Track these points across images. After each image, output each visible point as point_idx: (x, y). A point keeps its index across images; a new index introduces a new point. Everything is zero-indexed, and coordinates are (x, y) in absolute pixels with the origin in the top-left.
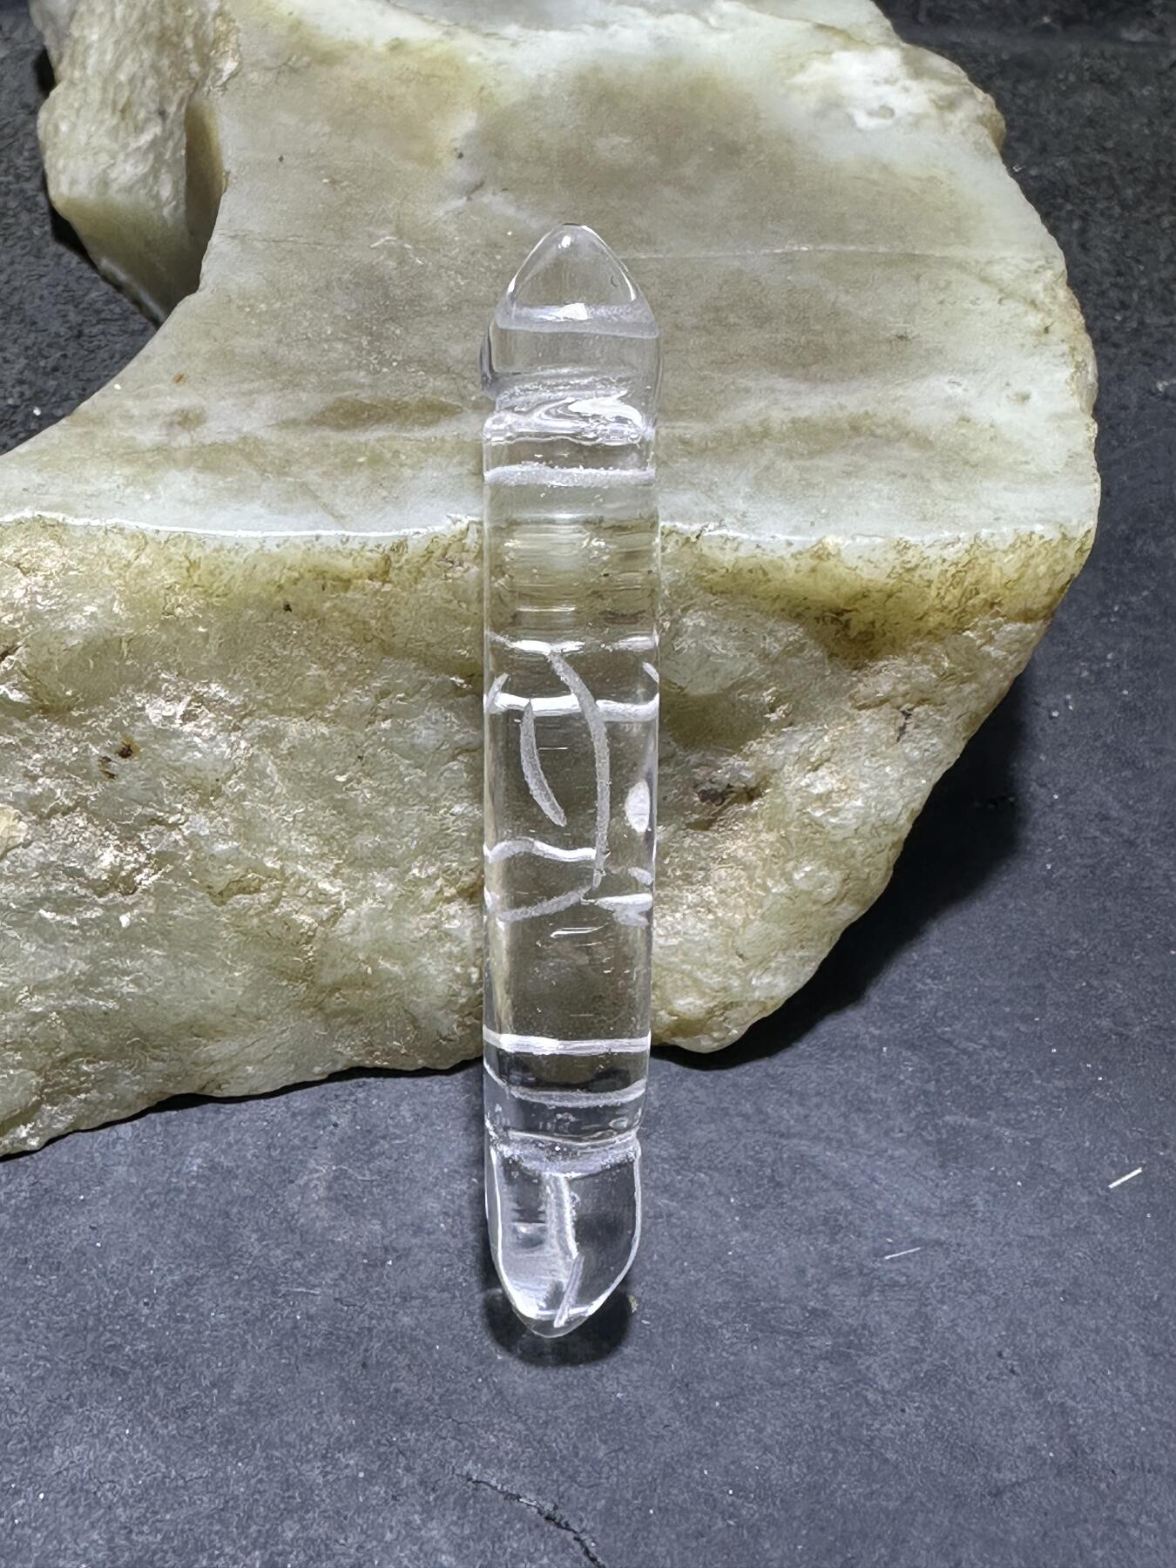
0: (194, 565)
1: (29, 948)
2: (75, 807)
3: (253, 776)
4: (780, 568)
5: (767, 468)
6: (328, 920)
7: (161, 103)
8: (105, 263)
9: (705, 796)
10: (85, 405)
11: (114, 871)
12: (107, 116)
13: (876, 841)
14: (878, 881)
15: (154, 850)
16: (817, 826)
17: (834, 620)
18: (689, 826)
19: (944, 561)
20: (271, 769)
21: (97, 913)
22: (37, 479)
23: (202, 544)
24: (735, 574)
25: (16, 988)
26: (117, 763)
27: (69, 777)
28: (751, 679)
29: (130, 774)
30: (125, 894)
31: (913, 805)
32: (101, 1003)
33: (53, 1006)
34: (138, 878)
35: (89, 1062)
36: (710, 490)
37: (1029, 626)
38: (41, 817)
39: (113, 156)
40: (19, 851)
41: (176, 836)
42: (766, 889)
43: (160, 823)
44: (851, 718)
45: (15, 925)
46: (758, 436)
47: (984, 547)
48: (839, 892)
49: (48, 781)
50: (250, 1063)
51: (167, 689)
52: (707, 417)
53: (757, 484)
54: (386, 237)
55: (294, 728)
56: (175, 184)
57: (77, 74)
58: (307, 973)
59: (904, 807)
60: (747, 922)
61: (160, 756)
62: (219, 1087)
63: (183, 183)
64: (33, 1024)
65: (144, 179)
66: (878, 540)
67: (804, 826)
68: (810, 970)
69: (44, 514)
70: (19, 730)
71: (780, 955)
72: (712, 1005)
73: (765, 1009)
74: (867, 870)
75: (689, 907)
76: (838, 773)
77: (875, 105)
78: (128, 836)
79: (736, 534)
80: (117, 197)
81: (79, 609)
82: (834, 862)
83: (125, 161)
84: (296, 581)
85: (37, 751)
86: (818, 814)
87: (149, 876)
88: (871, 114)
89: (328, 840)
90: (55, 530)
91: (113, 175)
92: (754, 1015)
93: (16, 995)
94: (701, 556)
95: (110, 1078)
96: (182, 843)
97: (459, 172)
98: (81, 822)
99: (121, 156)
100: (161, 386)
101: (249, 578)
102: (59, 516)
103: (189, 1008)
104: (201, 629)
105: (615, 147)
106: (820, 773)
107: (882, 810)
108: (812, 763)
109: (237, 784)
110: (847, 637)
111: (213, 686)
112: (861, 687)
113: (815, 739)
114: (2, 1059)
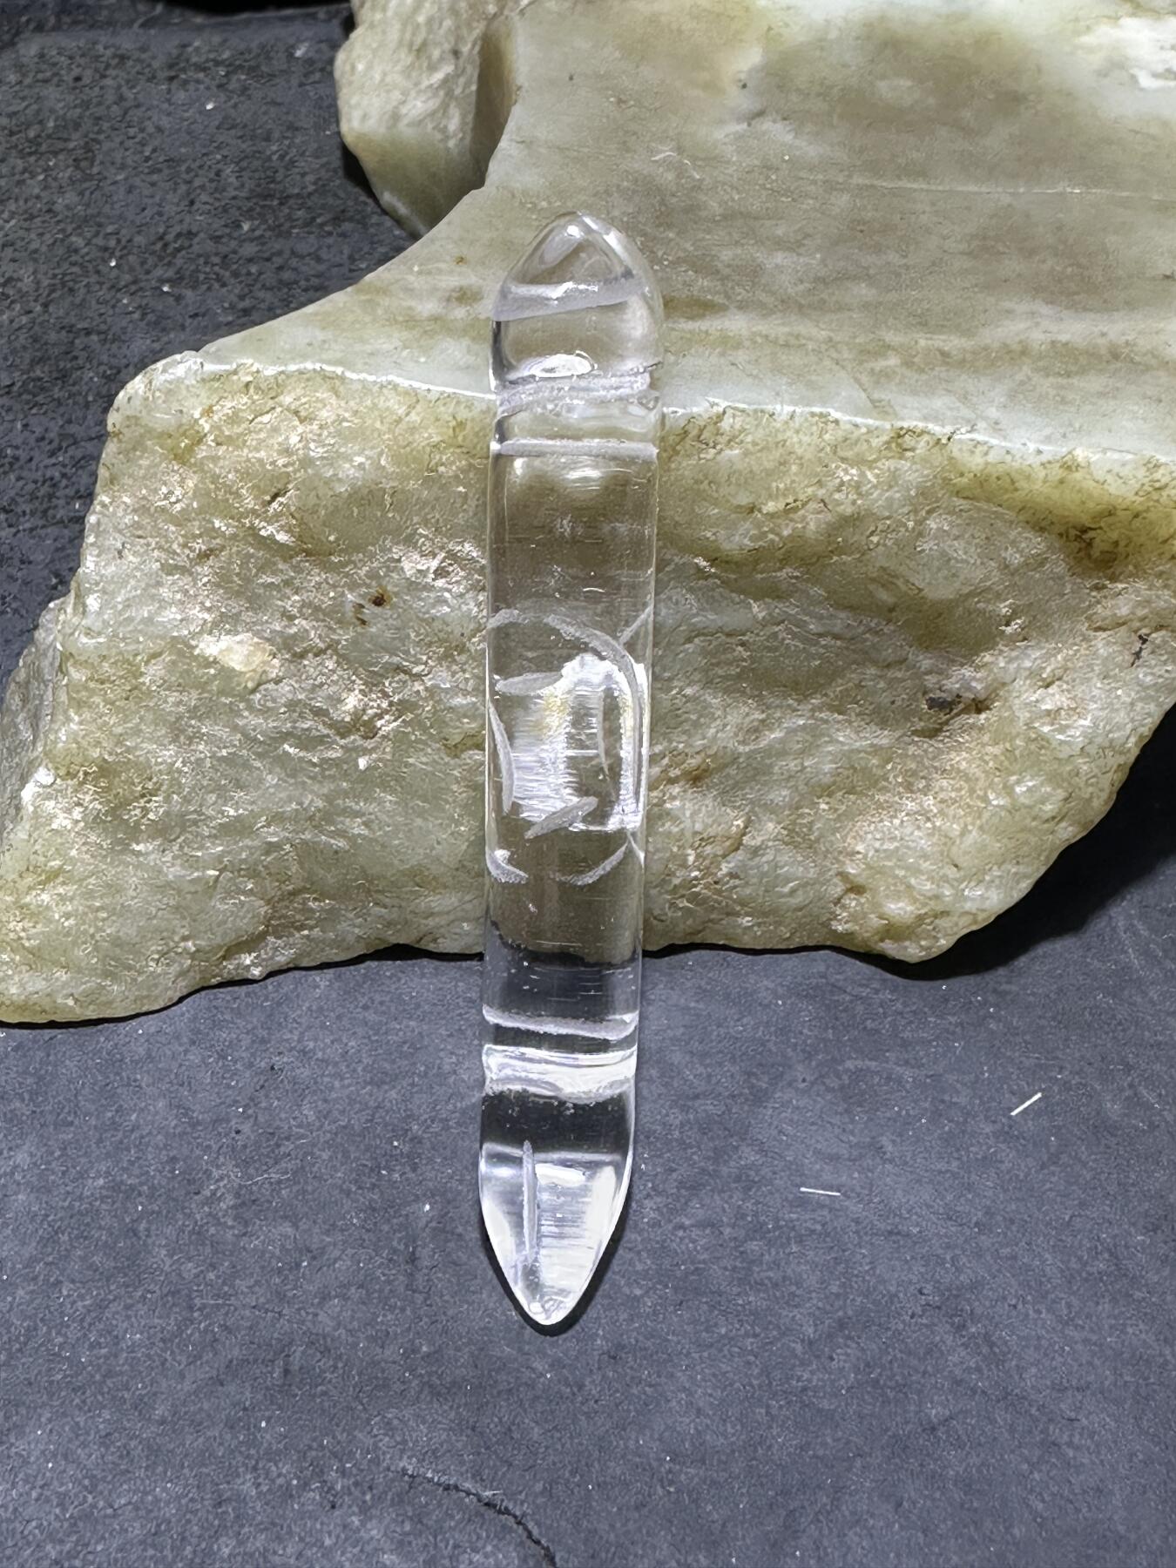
0: (460, 425)
1: (271, 780)
2: (327, 649)
4: (1028, 477)
5: (1022, 383)
7: (456, 44)
8: (387, 198)
9: (933, 703)
10: (370, 277)
11: (357, 715)
12: (403, 56)
13: (1101, 762)
14: (1099, 799)
15: (396, 698)
16: (1042, 741)
17: (1078, 538)
18: (915, 733)
21: (336, 754)
22: (320, 335)
23: (469, 407)
24: (981, 481)
25: (255, 816)
26: (370, 610)
27: (324, 621)
28: (989, 589)
29: (380, 623)
30: (365, 737)
31: (1142, 730)
32: (333, 841)
33: (288, 839)
34: (379, 724)
35: (315, 899)
36: (965, 398)
38: (295, 655)
39: (405, 93)
40: (271, 686)
41: (418, 686)
42: (985, 799)
43: (405, 672)
44: (1085, 639)
45: (260, 756)
46: (1017, 354)
48: (1060, 810)
49: (304, 622)
50: (467, 921)
51: (423, 544)
53: (1012, 395)
54: (666, 152)
56: (463, 117)
57: (378, 16)
59: (1134, 729)
60: (964, 832)
61: (411, 607)
62: (435, 940)
63: (470, 118)
64: (267, 853)
65: (433, 114)
66: (1129, 457)
67: (1030, 741)
68: (1025, 887)
69: (324, 367)
70: (282, 571)
71: (995, 868)
72: (923, 911)
73: (975, 922)
74: (1090, 790)
75: (907, 815)
76: (1068, 691)
77: (1160, 68)
78: (373, 683)
79: (986, 439)
80: (405, 131)
81: (349, 459)
82: (1054, 779)
83: (415, 99)
85: (296, 593)
86: (1046, 729)
87: (389, 722)
88: (1156, 75)
90: (335, 384)
91: (404, 110)
92: (964, 927)
93: (256, 823)
94: (951, 458)
95: (331, 917)
96: (423, 694)
97: (744, 102)
98: (330, 664)
99: (413, 93)
100: (442, 266)
102: (339, 370)
103: (415, 858)
104: (461, 489)
105: (896, 89)
106: (1050, 690)
107: (1110, 731)
108: (1043, 680)
109: (480, 642)
110: (1089, 556)
111: (466, 545)
112: (1099, 608)
113: (1047, 657)
114: (235, 885)
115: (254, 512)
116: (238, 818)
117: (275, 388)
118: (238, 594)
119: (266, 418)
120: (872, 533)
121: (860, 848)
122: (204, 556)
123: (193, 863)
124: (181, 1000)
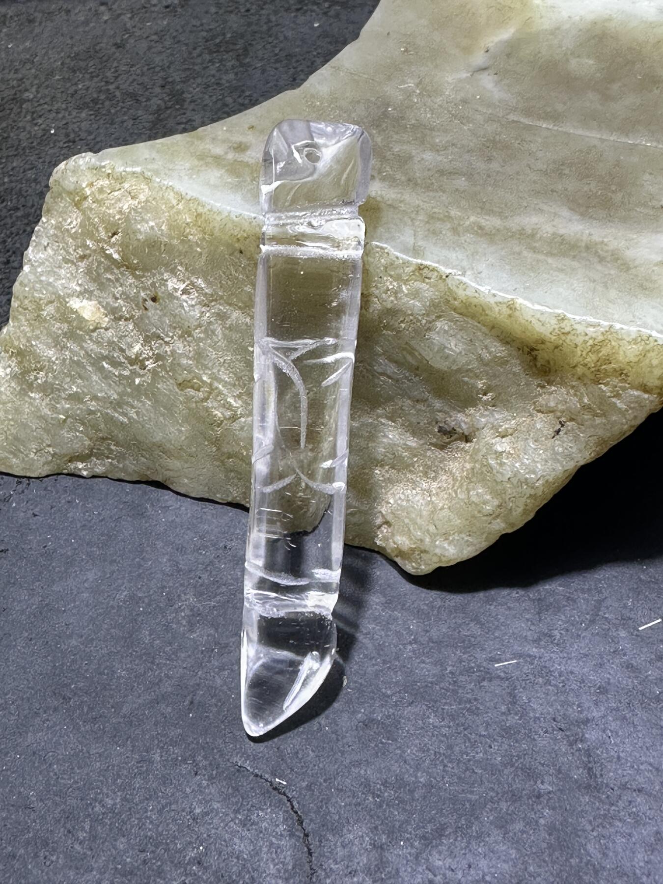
0: (199, 215)
1: (95, 378)
2: (130, 319)
3: (209, 332)
4: (490, 309)
6: (229, 419)
9: (441, 430)
11: (138, 355)
13: (519, 490)
15: (157, 351)
16: (491, 469)
17: (529, 353)
18: (431, 444)
19: (586, 335)
20: (219, 331)
21: (126, 373)
22: (154, 155)
23: (204, 205)
24: (467, 305)
26: (150, 303)
27: (130, 303)
28: (471, 370)
29: (153, 310)
30: (140, 368)
32: (121, 417)
33: (99, 410)
34: (147, 363)
35: (114, 445)
36: (472, 255)
37: (646, 396)
38: (115, 318)
40: (103, 330)
41: (168, 349)
42: (456, 494)
43: (163, 340)
44: (531, 415)
45: (91, 365)
47: (614, 335)
48: (495, 512)
49: (121, 302)
50: (187, 478)
51: (179, 274)
55: (236, 314)
58: (217, 442)
59: (543, 476)
60: (442, 509)
61: (167, 306)
62: (172, 484)
64: (89, 415)
66: (549, 310)
67: (483, 465)
70: (116, 274)
71: (456, 534)
72: (413, 546)
73: (440, 561)
74: (511, 505)
75: (421, 490)
76: (513, 444)
78: (147, 340)
79: (468, 281)
81: (147, 222)
82: (495, 493)
84: (246, 238)
85: (121, 286)
86: (492, 462)
87: (151, 363)
89: (239, 378)
90: (148, 180)
93: (84, 398)
94: (448, 288)
96: (169, 353)
98: (131, 327)
101: (222, 230)
103: (159, 437)
104: (198, 249)
106: (504, 440)
107: (528, 473)
108: (500, 432)
109: (199, 333)
110: (536, 366)
111: (200, 280)
112: (540, 399)
113: (505, 420)
114: (74, 426)
115: (104, 240)
116: (76, 392)
117: (121, 179)
118: (95, 281)
119: (116, 194)
120: (402, 322)
121: (392, 501)
122: (83, 258)
123: (54, 409)
124: (47, 476)
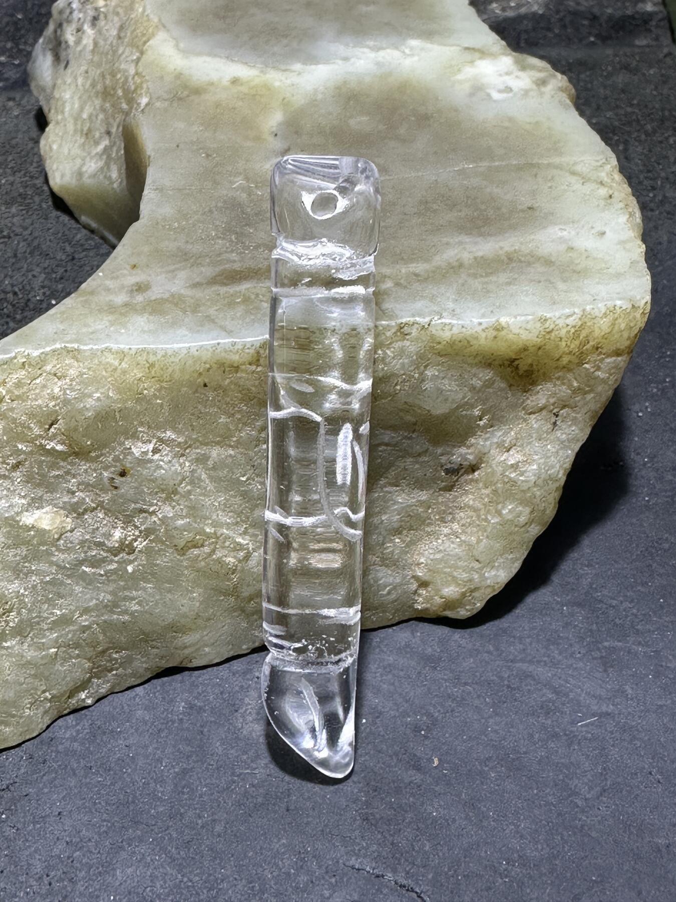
0: (152, 365)
1: (78, 589)
2: (97, 507)
3: (194, 481)
4: (477, 338)
5: (463, 285)
6: (243, 560)
7: (108, 128)
8: (84, 219)
9: (447, 471)
10: (83, 286)
11: (122, 542)
12: (78, 138)
13: (546, 488)
14: (550, 511)
15: (143, 528)
16: (514, 482)
17: (510, 365)
18: (440, 490)
19: (568, 325)
20: (204, 476)
21: (114, 566)
22: (61, 327)
23: (155, 354)
24: (451, 344)
25: (73, 612)
26: (118, 480)
27: (92, 491)
28: (467, 402)
29: (127, 486)
30: (129, 554)
31: (565, 466)
32: (121, 617)
33: (94, 621)
34: (135, 544)
35: (117, 652)
36: (432, 299)
37: (620, 359)
38: (79, 514)
39: (83, 159)
40: (69, 534)
41: (154, 519)
42: (486, 520)
43: (145, 512)
44: (525, 420)
45: (69, 576)
46: (457, 268)
47: (589, 316)
48: (529, 519)
49: (81, 494)
50: (207, 646)
51: (143, 436)
52: (427, 260)
53: (459, 293)
54: (240, 181)
55: (215, 453)
56: (119, 170)
57: (60, 117)
58: (234, 592)
59: (561, 466)
60: (479, 541)
61: (141, 474)
62: (191, 662)
63: (123, 171)
64: (84, 632)
65: (102, 168)
66: (530, 317)
67: (505, 483)
68: (517, 566)
69: (67, 345)
70: (63, 467)
71: (500, 558)
72: (464, 590)
73: (494, 590)
74: (543, 505)
75: (445, 536)
76: (521, 451)
77: (502, 87)
78: (128, 521)
79: (450, 321)
80: (87, 180)
81: (90, 396)
82: (523, 502)
83: (90, 162)
84: (208, 370)
85: (74, 478)
86: (513, 475)
87: (141, 543)
88: (500, 91)
89: (239, 514)
90: (74, 354)
91: (84, 169)
92: (488, 594)
93: (73, 616)
94: (432, 336)
95: (128, 661)
96: (158, 522)
97: (277, 144)
98: (101, 515)
99: (88, 159)
100: (125, 272)
101: (183, 370)
102: (76, 346)
103: (170, 617)
104: (158, 401)
105: (360, 122)
106: (511, 452)
107: (548, 470)
108: (506, 447)
109: (186, 486)
110: (518, 374)
111: (168, 432)
112: (529, 402)
113: (506, 434)
114: (68, 654)
115: (40, 436)
116: (63, 615)
117: (40, 363)
118: (39, 485)
119: (38, 381)
120: (396, 384)
121: (422, 560)
122: (16, 467)
123: (42, 647)
124: (48, 727)
